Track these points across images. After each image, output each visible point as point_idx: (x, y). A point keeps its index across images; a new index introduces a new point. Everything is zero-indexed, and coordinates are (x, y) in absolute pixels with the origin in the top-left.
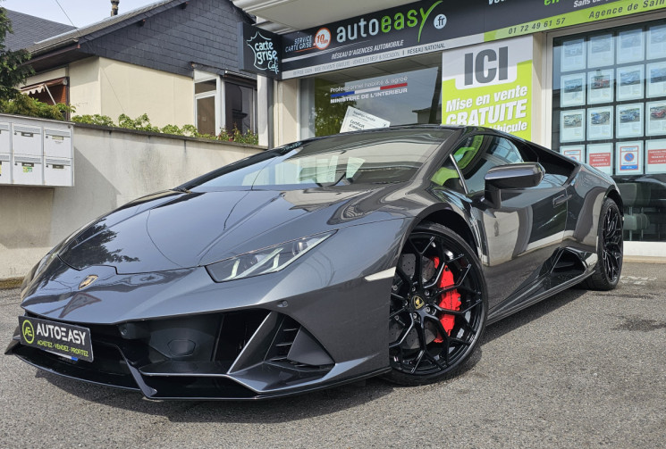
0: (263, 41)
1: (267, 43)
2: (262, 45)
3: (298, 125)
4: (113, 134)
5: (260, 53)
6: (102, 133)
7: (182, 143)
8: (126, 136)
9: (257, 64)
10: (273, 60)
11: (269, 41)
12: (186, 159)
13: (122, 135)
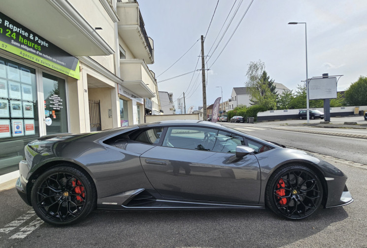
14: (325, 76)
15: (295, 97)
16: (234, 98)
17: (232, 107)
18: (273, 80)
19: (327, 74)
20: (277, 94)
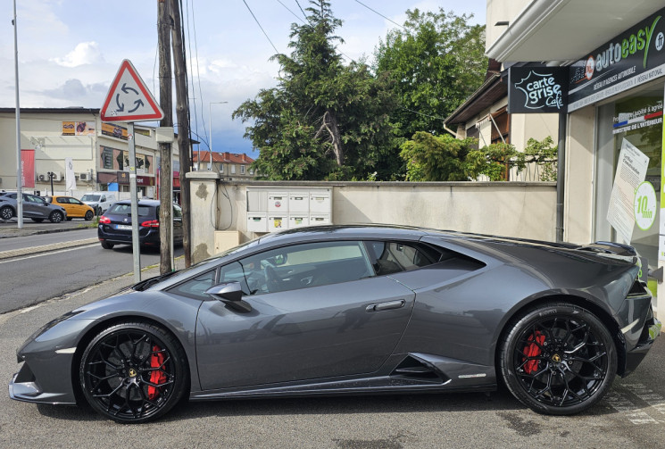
0: (539, 79)
1: (545, 80)
2: (538, 84)
3: (592, 157)
4: (380, 188)
5: (535, 92)
6: (371, 188)
7: (449, 189)
8: (392, 188)
9: (529, 104)
10: (554, 95)
11: (547, 78)
12: (452, 203)
13: (388, 188)
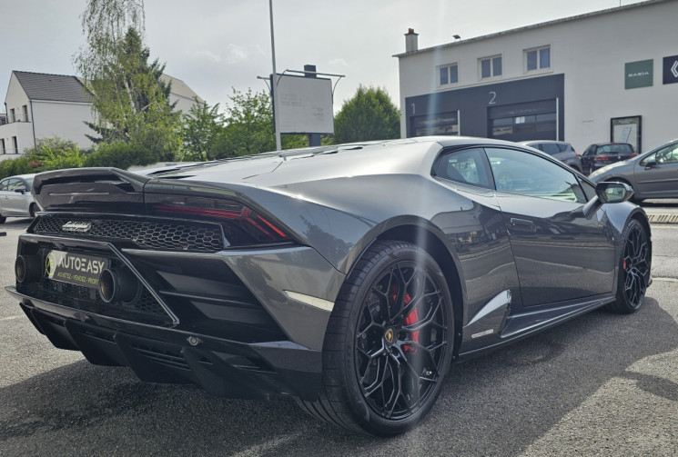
14: (310, 71)
15: (226, 124)
16: (20, 114)
17: (9, 145)
18: (161, 63)
19: (313, 68)
20: (175, 110)
